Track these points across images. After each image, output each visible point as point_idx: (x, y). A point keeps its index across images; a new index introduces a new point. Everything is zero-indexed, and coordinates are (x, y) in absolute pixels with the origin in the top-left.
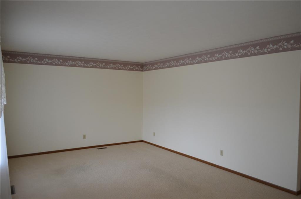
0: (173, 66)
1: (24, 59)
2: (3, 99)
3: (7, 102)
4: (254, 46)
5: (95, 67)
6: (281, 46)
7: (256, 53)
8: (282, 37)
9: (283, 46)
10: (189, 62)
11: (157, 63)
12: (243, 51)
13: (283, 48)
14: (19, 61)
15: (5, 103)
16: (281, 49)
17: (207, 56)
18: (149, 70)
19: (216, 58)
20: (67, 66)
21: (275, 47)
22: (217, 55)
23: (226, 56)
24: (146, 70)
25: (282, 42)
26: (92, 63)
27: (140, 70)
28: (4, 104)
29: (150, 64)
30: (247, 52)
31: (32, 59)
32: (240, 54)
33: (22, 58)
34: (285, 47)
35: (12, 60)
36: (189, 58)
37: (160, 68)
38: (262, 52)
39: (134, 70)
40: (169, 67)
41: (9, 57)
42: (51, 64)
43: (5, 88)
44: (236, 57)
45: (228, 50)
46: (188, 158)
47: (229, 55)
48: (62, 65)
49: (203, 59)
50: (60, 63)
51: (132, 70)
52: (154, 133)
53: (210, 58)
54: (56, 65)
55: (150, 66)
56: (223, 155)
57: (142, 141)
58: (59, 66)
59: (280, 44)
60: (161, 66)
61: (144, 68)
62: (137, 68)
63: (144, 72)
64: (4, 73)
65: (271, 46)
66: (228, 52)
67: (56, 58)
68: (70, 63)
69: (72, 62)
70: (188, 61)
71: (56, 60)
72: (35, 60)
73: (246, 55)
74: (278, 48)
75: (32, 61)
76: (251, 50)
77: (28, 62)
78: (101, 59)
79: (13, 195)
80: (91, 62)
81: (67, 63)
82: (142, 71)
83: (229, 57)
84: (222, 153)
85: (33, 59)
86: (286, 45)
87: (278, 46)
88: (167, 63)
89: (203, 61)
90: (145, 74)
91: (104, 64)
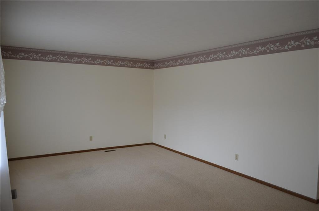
0: (186, 64)
1: (26, 55)
2: (3, 98)
3: (7, 102)
4: (274, 42)
5: (103, 64)
6: (303, 43)
7: (275, 50)
8: (304, 33)
9: (305, 43)
10: (204, 59)
11: (168, 61)
12: (262, 48)
13: (305, 44)
14: (21, 57)
15: (5, 102)
16: (303, 46)
17: (222, 53)
18: (160, 68)
19: (232, 55)
20: (73, 63)
21: (297, 43)
22: (234, 52)
23: (244, 53)
24: (157, 68)
25: (304, 38)
26: (100, 60)
27: (150, 68)
28: (3, 103)
29: (161, 62)
30: (266, 49)
31: (35, 55)
32: (258, 52)
33: (25, 54)
34: (308, 44)
35: (14, 56)
36: (203, 55)
37: (172, 66)
38: (282, 49)
39: (144, 68)
40: (181, 64)
41: (10, 52)
42: (55, 61)
43: (4, 86)
44: (254, 55)
45: (245, 47)
46: (201, 162)
47: (246, 53)
48: (67, 62)
49: (218, 56)
50: (65, 60)
51: (142, 67)
52: (165, 135)
53: (226, 56)
54: (61, 61)
55: (161, 63)
56: (238, 160)
57: (152, 144)
58: (64, 62)
59: (302, 40)
60: (173, 64)
61: (155, 66)
62: (147, 65)
63: (154, 70)
64: (3, 69)
65: (293, 42)
66: (245, 49)
67: (61, 54)
68: (76, 60)
69: (78, 59)
70: (202, 58)
71: (61, 56)
72: (38, 56)
73: (264, 53)
74: (300, 45)
75: (35, 57)
76: (271, 47)
77: (31, 58)
78: (109, 56)
79: (14, 199)
80: (98, 59)
81: (72, 60)
82: (153, 69)
83: (246, 55)
84: (237, 157)
85: (37, 55)
86: (308, 42)
87: (300, 43)
88: (180, 61)
89: (218, 58)
90: (156, 72)
91: (112, 61)
